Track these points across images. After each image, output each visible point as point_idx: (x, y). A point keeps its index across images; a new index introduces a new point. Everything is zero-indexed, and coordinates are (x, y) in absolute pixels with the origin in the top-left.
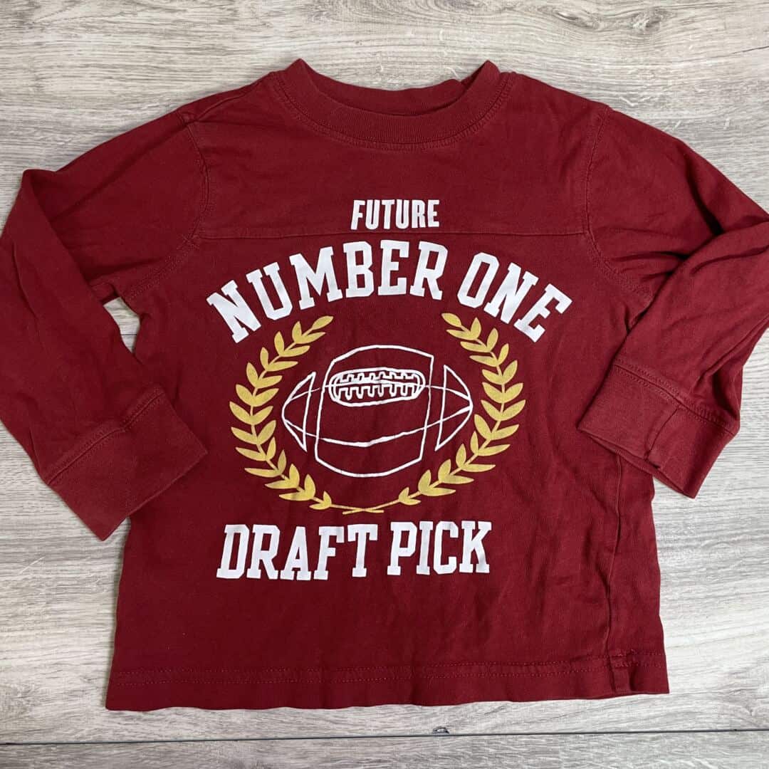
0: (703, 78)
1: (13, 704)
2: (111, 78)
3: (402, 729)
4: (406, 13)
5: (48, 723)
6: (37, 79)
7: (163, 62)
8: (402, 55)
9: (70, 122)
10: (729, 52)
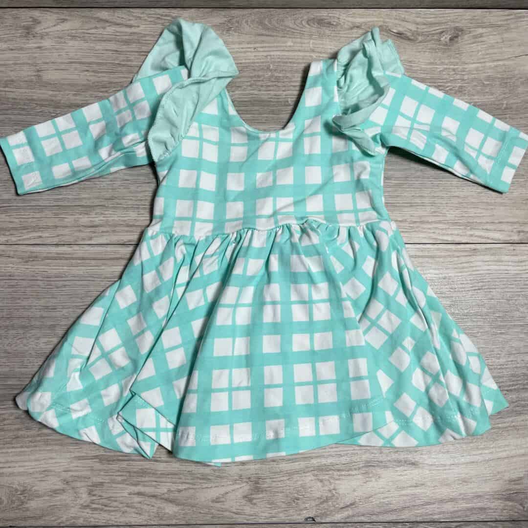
0: (489, 74)
1: (14, 499)
2: (88, 71)
3: (283, 518)
4: (288, 29)
5: (38, 512)
6: (38, 71)
7: (123, 61)
8: (285, 57)
9: (60, 100)
10: (506, 57)
